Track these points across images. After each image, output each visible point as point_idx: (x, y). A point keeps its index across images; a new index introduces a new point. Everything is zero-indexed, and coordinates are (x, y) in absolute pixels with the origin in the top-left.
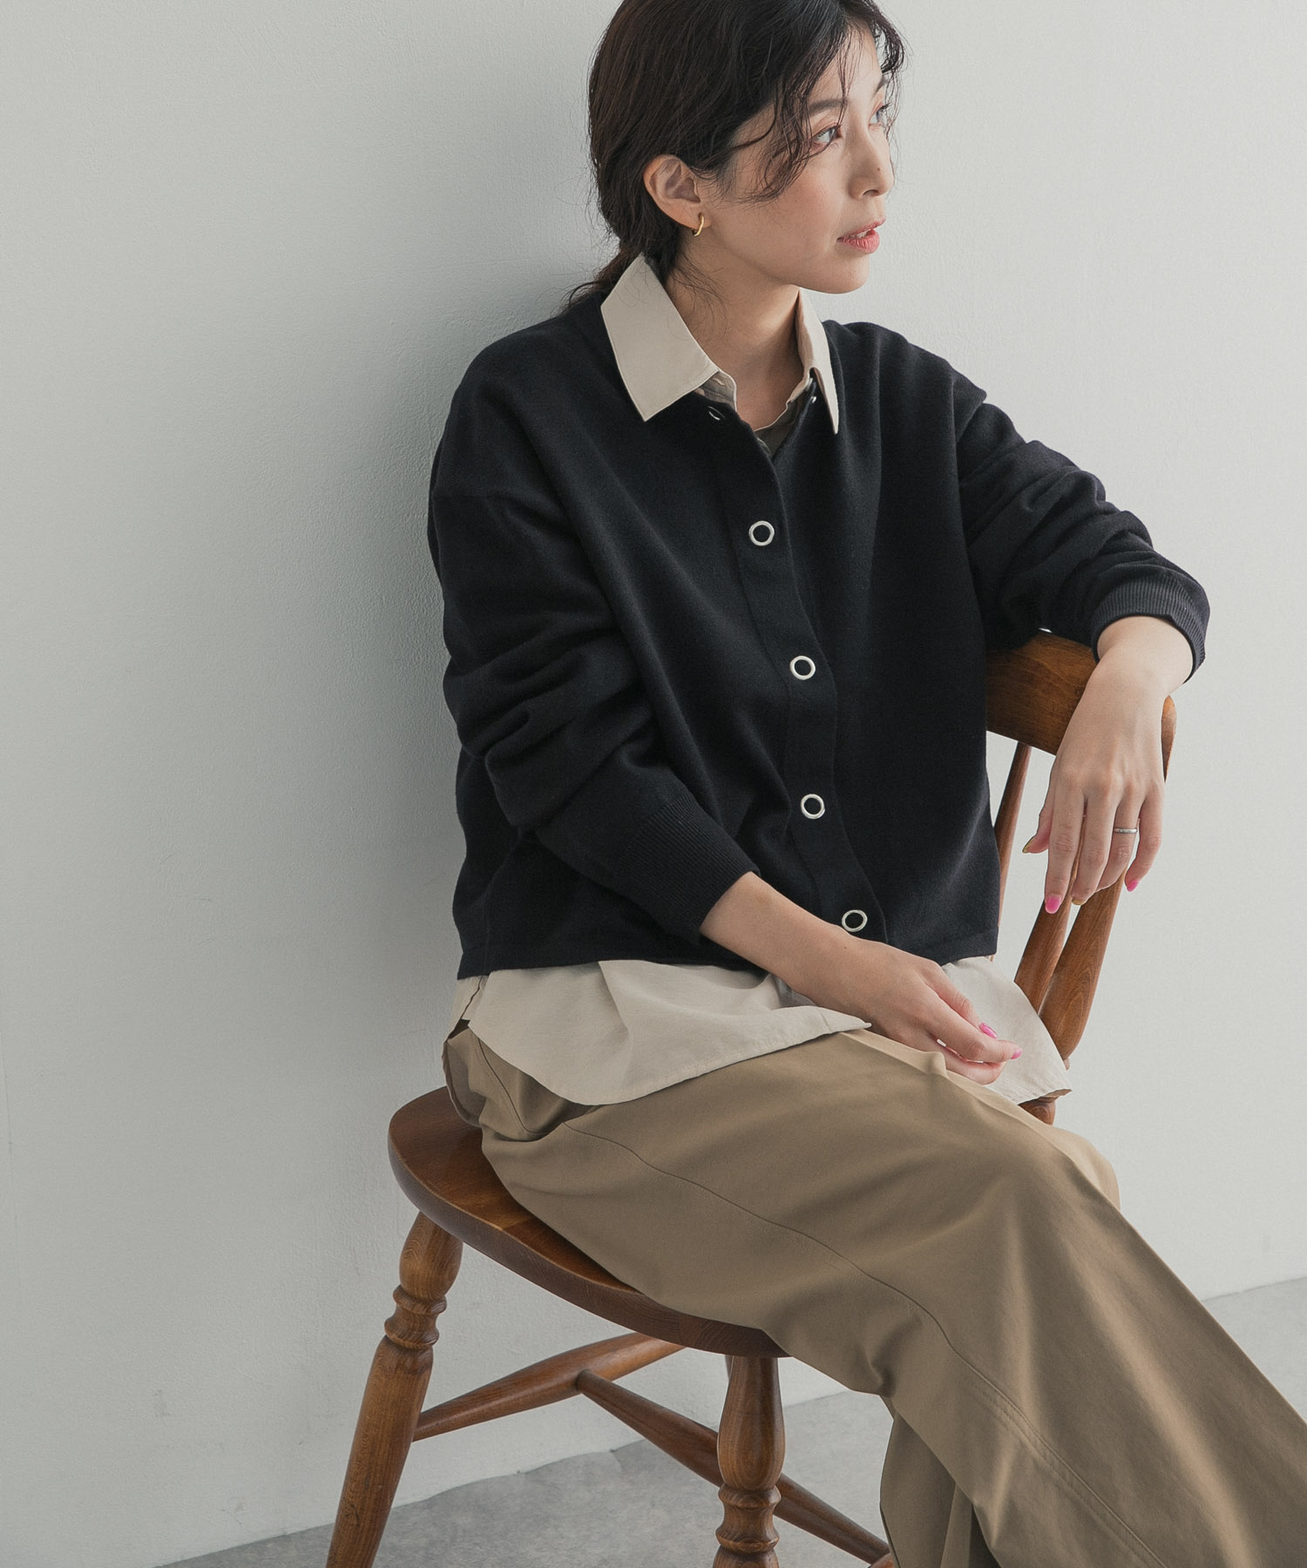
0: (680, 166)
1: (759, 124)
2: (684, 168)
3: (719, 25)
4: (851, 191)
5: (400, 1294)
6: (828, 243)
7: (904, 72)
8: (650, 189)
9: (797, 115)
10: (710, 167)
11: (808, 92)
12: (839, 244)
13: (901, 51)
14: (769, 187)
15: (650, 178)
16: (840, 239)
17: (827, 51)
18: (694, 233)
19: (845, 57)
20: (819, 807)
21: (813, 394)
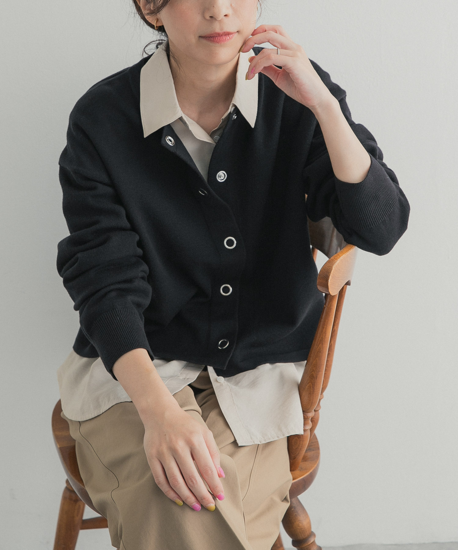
20: (229, 290)
21: (235, 115)
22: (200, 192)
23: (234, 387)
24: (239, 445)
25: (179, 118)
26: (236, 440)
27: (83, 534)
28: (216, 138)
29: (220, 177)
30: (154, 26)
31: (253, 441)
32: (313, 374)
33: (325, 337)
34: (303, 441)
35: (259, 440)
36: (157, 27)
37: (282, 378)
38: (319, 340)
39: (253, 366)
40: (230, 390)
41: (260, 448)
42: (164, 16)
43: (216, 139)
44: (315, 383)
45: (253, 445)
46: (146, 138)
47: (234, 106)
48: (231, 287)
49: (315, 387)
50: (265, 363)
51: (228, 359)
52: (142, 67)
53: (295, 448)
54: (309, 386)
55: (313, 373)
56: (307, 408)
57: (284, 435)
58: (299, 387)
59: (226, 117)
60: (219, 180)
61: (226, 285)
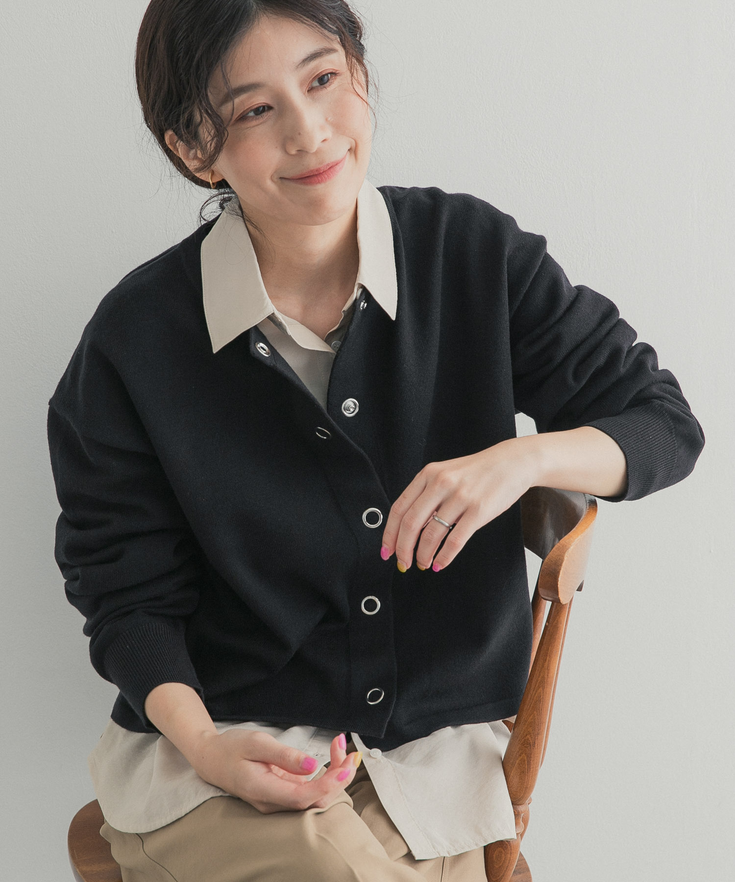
20: (375, 606)
21: (364, 301)
22: (317, 433)
23: (398, 765)
24: (417, 859)
25: (269, 317)
26: (411, 851)
28: (335, 344)
29: (347, 409)
30: (209, 183)
31: (437, 852)
32: (528, 739)
33: (547, 676)
34: (511, 853)
35: (447, 850)
36: (213, 184)
37: (475, 750)
38: (537, 681)
39: (426, 732)
40: (394, 769)
41: (447, 864)
42: (223, 167)
43: (335, 347)
44: (531, 754)
45: (437, 857)
46: (217, 353)
47: (361, 288)
48: (379, 600)
49: (532, 762)
50: (444, 727)
51: (388, 721)
52: (203, 239)
53: (497, 867)
54: (520, 760)
55: (528, 736)
56: (518, 797)
57: (485, 841)
58: (503, 763)
59: (349, 309)
60: (347, 414)
61: (370, 597)
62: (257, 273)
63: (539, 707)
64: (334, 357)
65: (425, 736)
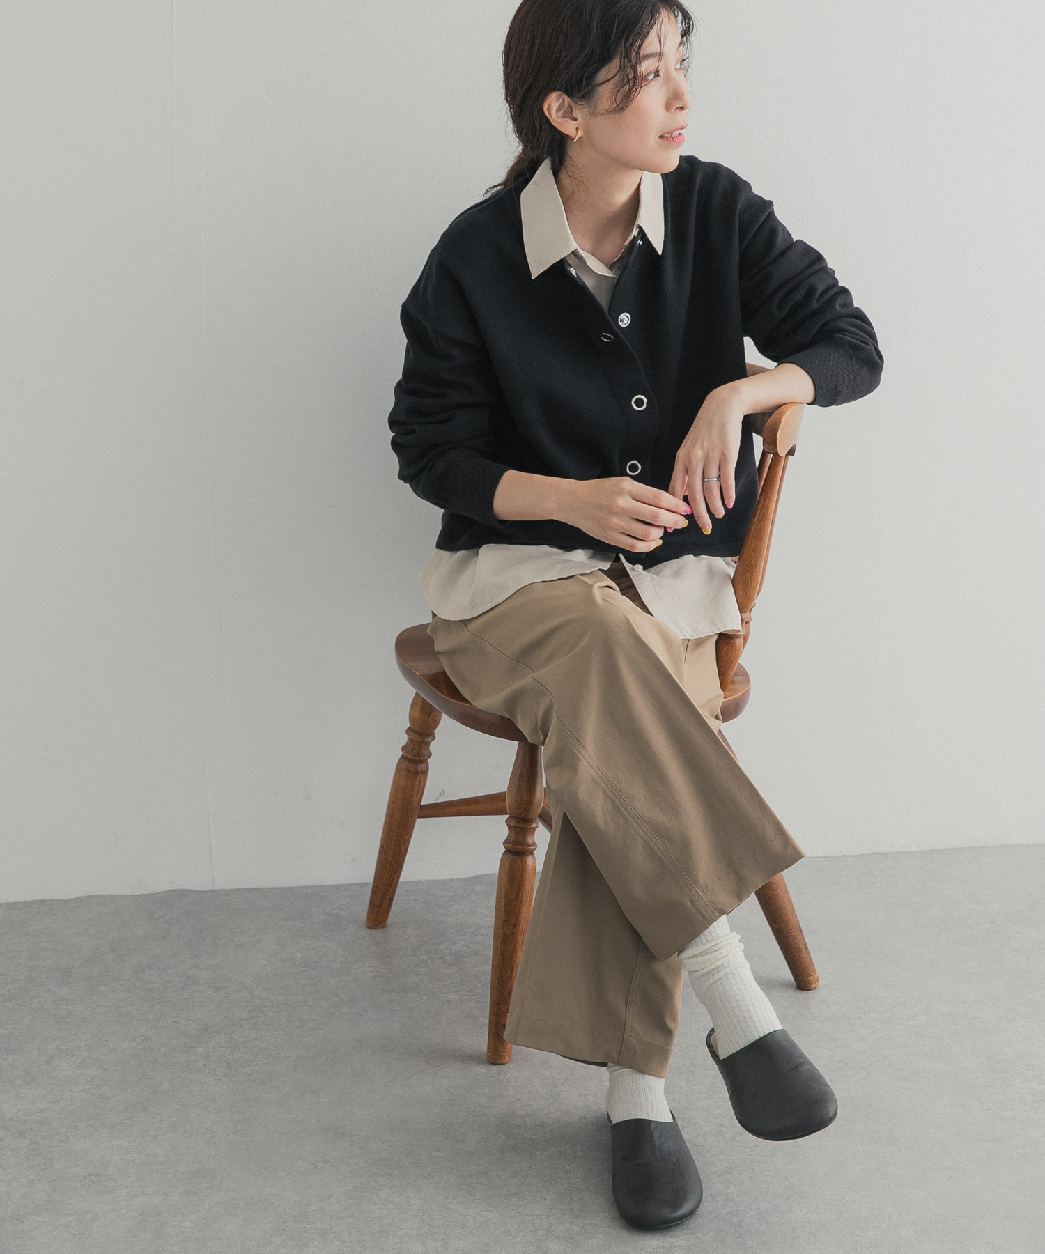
0: (564, 98)
1: (610, 71)
2: (567, 99)
3: (584, 11)
4: (668, 107)
5: (409, 731)
6: (653, 140)
7: (694, 37)
8: (547, 114)
9: (633, 61)
10: (583, 97)
11: (640, 47)
12: (660, 140)
13: (691, 23)
14: (618, 106)
15: (547, 106)
16: (660, 137)
17: (650, 23)
18: (573, 140)
19: (661, 26)
20: (637, 468)
21: (640, 239)
22: (603, 338)
23: (656, 577)
25: (572, 253)
27: (420, 823)
28: (616, 271)
31: (684, 635)
33: (767, 513)
34: (736, 650)
35: (691, 635)
37: (711, 571)
40: (652, 579)
41: (690, 646)
43: (616, 273)
44: (753, 573)
46: (534, 279)
47: (639, 228)
48: (640, 464)
50: (688, 554)
52: (522, 191)
53: (725, 660)
54: (744, 581)
55: (751, 560)
56: (744, 605)
57: (719, 630)
58: (732, 580)
59: (629, 243)
60: (623, 325)
61: (633, 462)
62: (564, 219)
63: (757, 551)
64: (615, 282)
65: (675, 559)
